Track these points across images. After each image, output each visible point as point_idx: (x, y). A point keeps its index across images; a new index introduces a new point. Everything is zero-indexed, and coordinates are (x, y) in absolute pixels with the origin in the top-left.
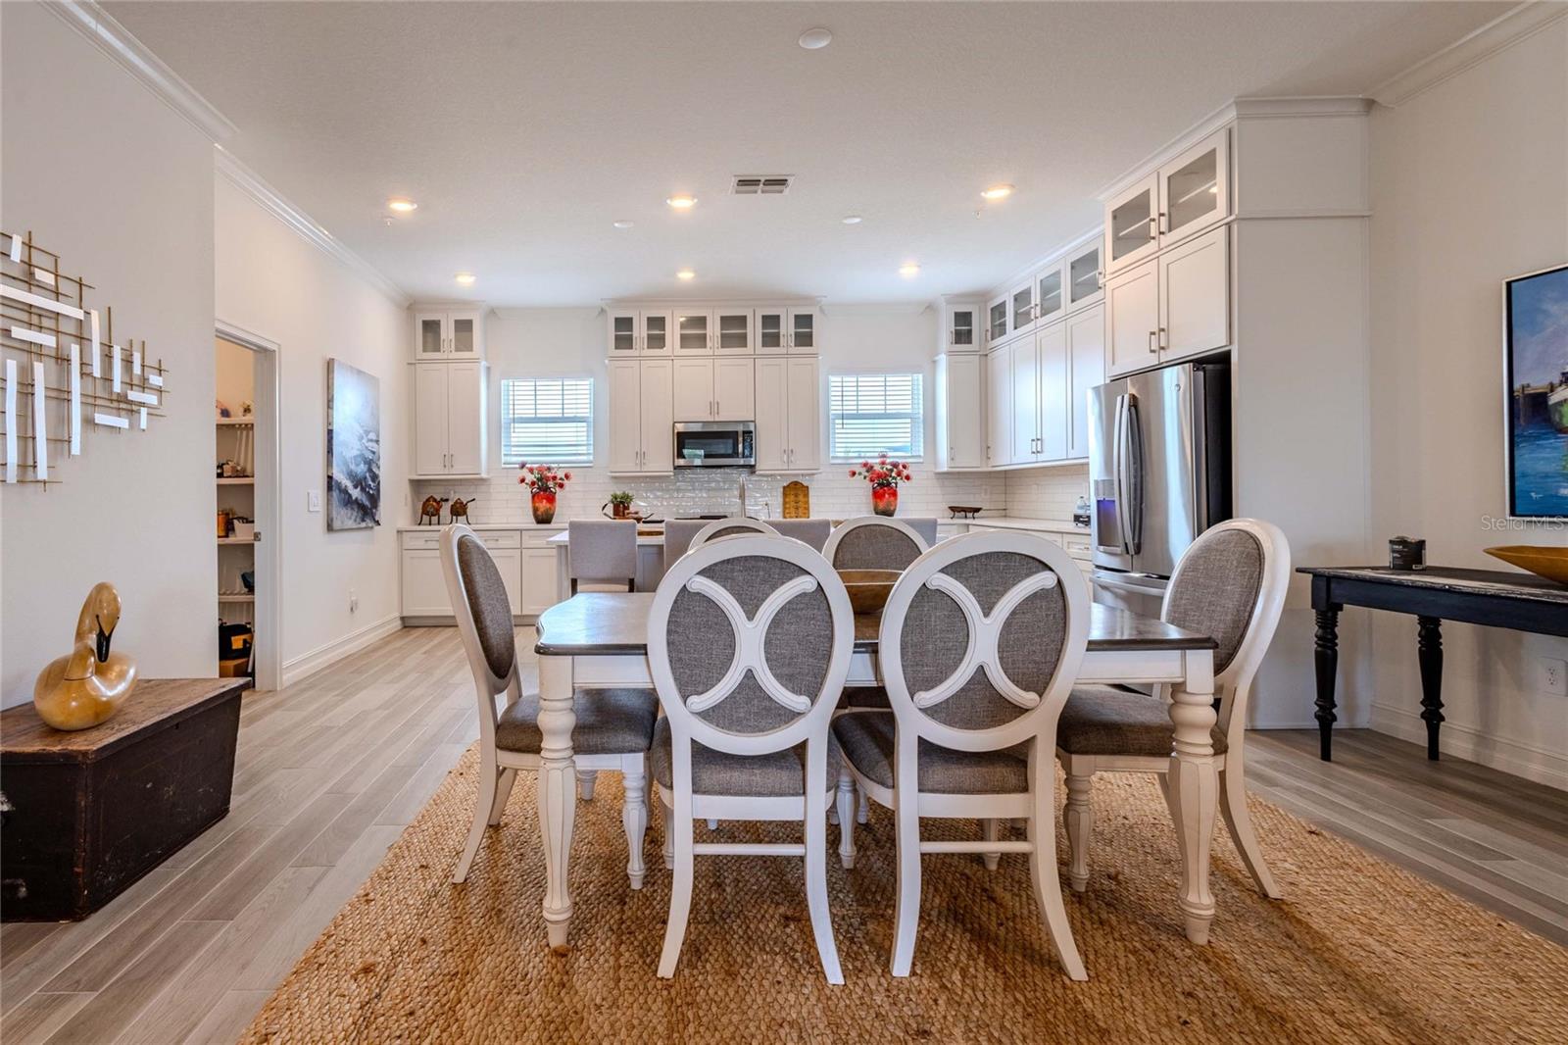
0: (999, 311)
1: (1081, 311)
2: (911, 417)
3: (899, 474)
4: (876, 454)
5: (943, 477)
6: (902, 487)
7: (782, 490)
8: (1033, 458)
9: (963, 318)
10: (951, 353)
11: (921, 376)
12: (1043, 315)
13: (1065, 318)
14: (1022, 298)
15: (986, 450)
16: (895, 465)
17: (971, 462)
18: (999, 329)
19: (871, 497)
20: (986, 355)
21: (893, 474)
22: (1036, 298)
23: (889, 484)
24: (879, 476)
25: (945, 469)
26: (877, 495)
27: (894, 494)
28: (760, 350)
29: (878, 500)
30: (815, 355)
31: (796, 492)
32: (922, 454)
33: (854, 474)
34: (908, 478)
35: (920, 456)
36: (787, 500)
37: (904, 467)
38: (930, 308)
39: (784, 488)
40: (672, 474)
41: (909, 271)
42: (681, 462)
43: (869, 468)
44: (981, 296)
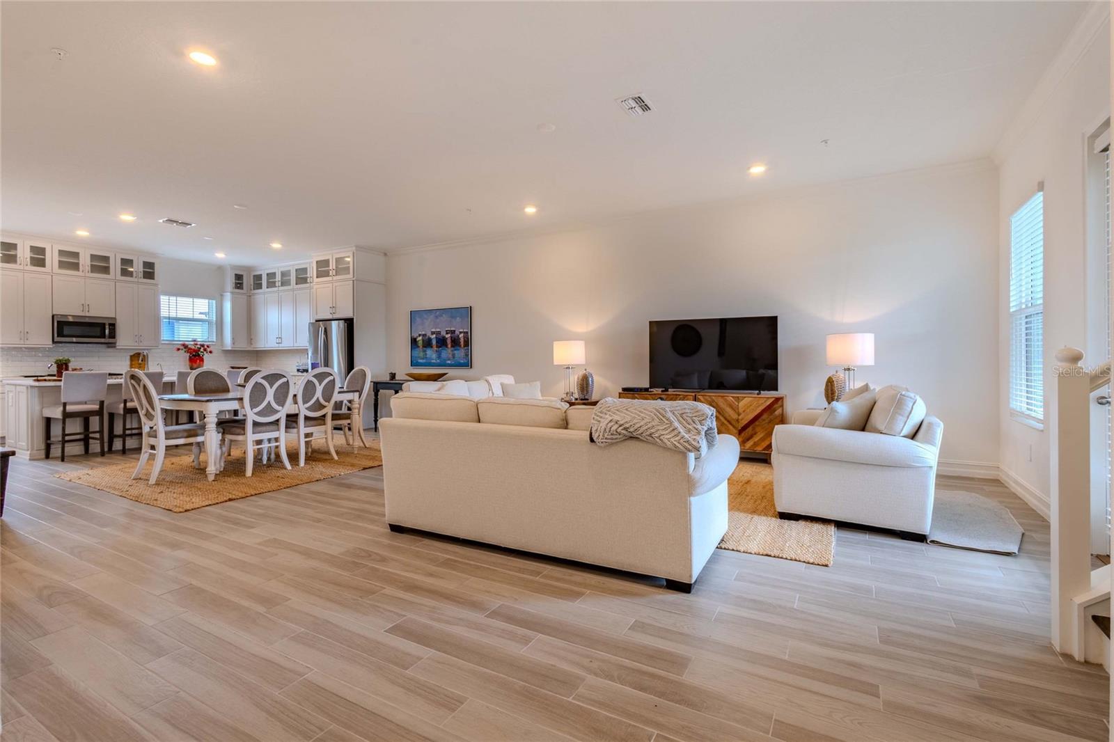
0: (259, 277)
1: (300, 289)
2: (209, 322)
3: (205, 350)
4: (190, 340)
5: (227, 352)
6: (206, 357)
7: (129, 357)
8: (277, 345)
9: (239, 277)
10: (232, 293)
11: (214, 302)
12: (282, 285)
13: (293, 290)
14: (271, 276)
15: (250, 340)
16: (203, 346)
17: (242, 345)
18: (258, 286)
19: (188, 362)
20: (250, 296)
21: (202, 350)
22: (278, 278)
23: (199, 355)
24: (194, 351)
25: (230, 349)
26: (191, 360)
27: (202, 360)
28: (119, 277)
29: (194, 364)
30: (156, 285)
31: (138, 359)
32: (215, 340)
33: (179, 349)
34: (211, 352)
35: (213, 342)
36: (133, 363)
37: (208, 347)
38: (220, 269)
39: (131, 356)
40: (51, 346)
41: (220, 255)
42: (56, 339)
43: (185, 346)
44: (249, 269)
